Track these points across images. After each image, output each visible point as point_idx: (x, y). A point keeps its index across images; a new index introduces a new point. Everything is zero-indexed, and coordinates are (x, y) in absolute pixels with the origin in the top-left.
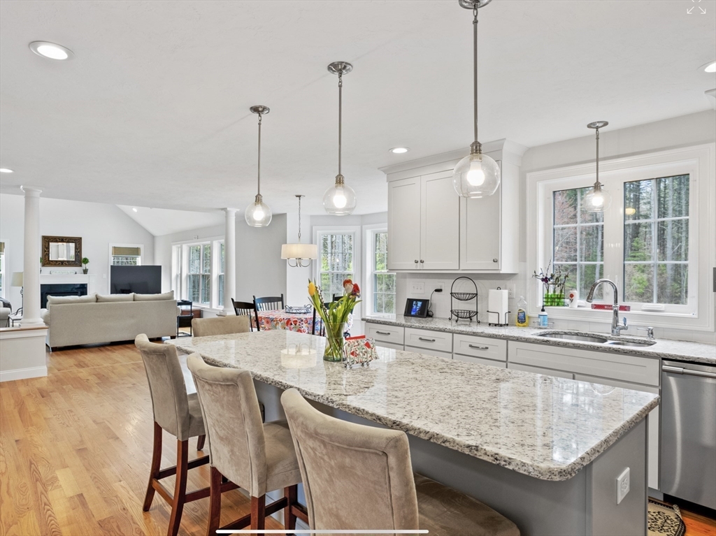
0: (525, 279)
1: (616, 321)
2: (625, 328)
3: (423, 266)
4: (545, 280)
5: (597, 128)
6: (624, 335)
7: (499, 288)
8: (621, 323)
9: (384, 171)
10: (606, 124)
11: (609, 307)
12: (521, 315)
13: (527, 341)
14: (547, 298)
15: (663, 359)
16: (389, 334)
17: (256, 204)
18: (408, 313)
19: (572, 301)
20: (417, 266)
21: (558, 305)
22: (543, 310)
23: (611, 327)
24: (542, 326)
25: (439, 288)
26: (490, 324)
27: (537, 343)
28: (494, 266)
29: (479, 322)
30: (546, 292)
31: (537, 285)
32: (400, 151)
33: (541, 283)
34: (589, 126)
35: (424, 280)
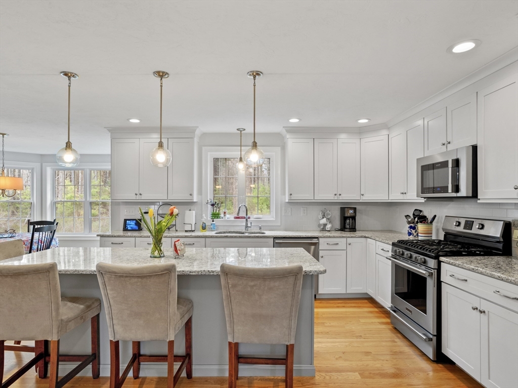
0: (202, 205)
1: (247, 224)
2: (250, 227)
3: (141, 197)
4: (213, 205)
5: (241, 131)
6: (250, 230)
7: (190, 210)
8: (249, 225)
9: (108, 130)
10: (245, 130)
11: (244, 218)
12: (204, 225)
13: (212, 237)
14: (213, 215)
15: (274, 238)
16: (122, 243)
17: (66, 149)
18: (125, 229)
19: (225, 215)
20: (136, 197)
21: (217, 218)
22: (213, 221)
23: (244, 227)
24: (213, 230)
25: (147, 211)
26: (186, 231)
27: (222, 238)
28: (190, 197)
29: (177, 231)
30: (212, 211)
31: (208, 207)
32: (135, 121)
33: (210, 206)
34: (238, 130)
35: (135, 206)
